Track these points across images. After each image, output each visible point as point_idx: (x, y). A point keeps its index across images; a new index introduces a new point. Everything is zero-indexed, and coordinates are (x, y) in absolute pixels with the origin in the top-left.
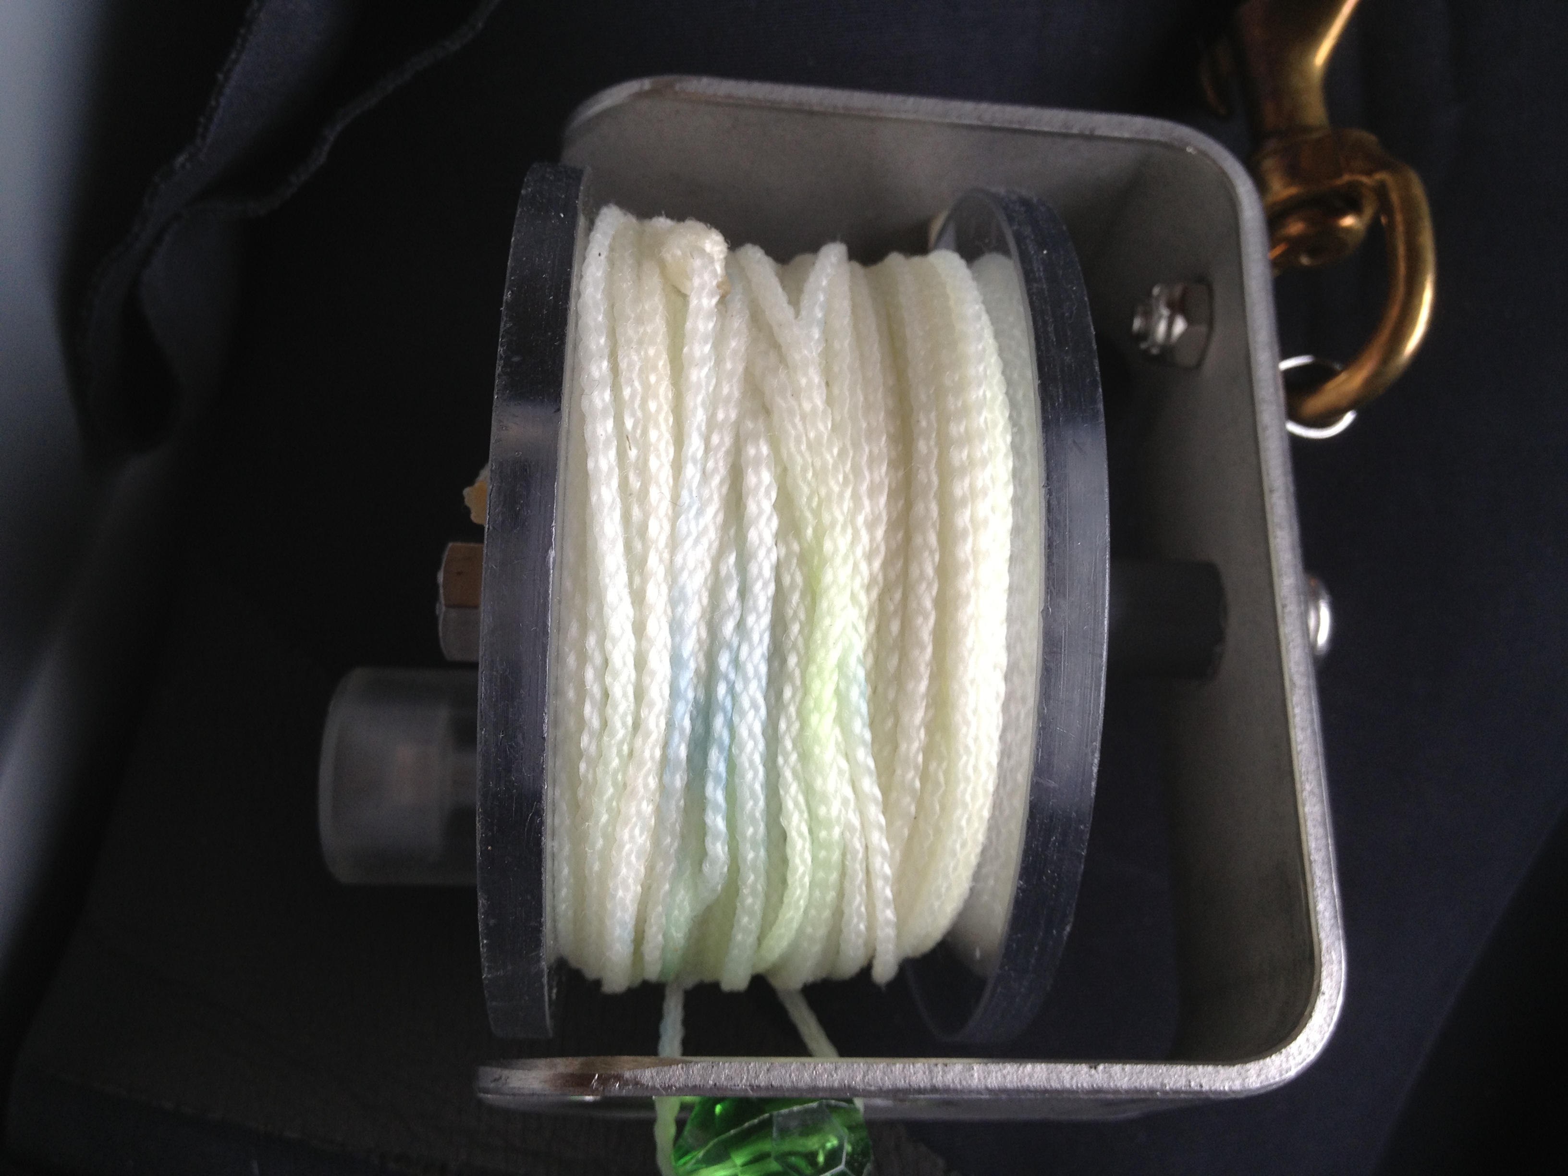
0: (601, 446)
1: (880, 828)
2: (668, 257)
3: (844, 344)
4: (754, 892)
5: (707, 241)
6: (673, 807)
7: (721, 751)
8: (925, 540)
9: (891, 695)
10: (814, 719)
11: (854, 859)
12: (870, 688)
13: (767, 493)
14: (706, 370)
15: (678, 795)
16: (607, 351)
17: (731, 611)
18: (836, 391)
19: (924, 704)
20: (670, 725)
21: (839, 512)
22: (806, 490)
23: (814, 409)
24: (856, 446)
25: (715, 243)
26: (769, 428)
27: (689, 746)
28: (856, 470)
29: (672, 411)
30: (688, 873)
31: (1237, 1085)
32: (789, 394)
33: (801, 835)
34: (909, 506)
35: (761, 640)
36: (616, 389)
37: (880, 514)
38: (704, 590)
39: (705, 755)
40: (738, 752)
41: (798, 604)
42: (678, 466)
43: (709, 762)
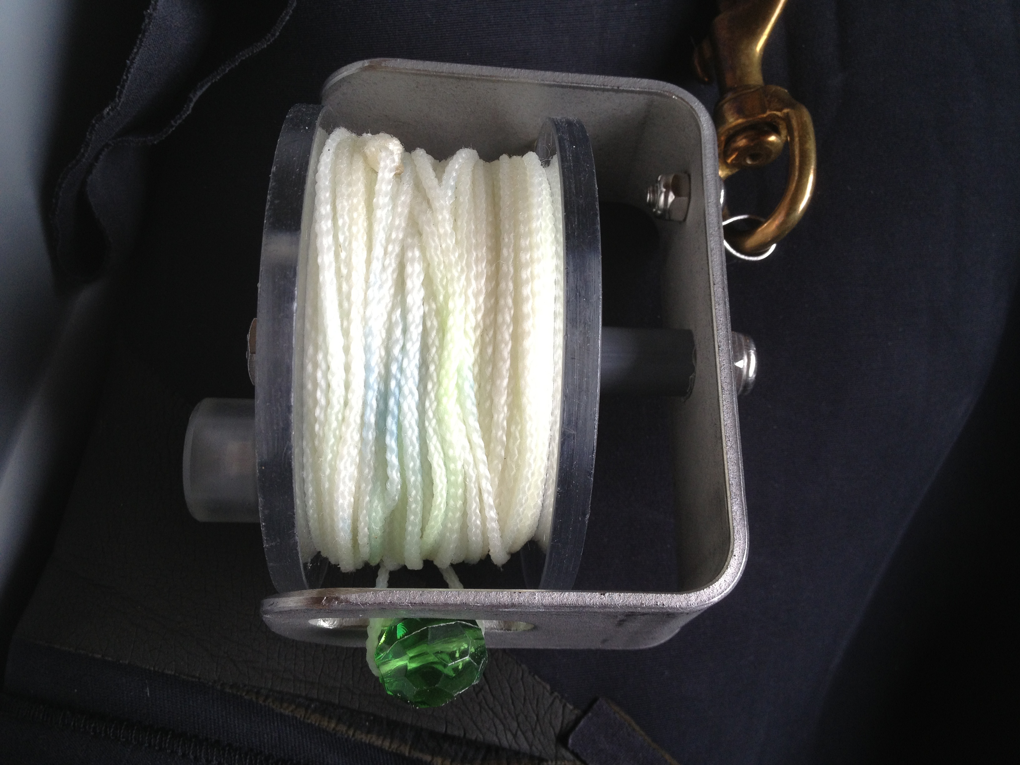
0: (325, 251)
1: (484, 462)
2: (368, 152)
3: (465, 199)
4: (416, 501)
5: (390, 144)
6: (368, 450)
7: (393, 417)
8: (505, 301)
9: (488, 387)
10: (444, 400)
11: (471, 481)
12: (477, 384)
13: (418, 277)
14: (386, 210)
15: (371, 443)
16: (330, 200)
17: (397, 340)
18: (459, 223)
19: (506, 392)
20: (365, 404)
21: (457, 287)
22: (440, 275)
23: (446, 233)
24: (469, 252)
25: (395, 145)
26: (420, 241)
27: (376, 415)
28: (468, 266)
29: (367, 233)
30: (379, 490)
31: (684, 604)
32: (432, 225)
33: (439, 466)
34: (497, 284)
35: (414, 356)
36: (335, 219)
37: (481, 288)
38: (383, 329)
39: (385, 420)
40: (403, 418)
41: (435, 337)
42: (369, 262)
43: (387, 424)
